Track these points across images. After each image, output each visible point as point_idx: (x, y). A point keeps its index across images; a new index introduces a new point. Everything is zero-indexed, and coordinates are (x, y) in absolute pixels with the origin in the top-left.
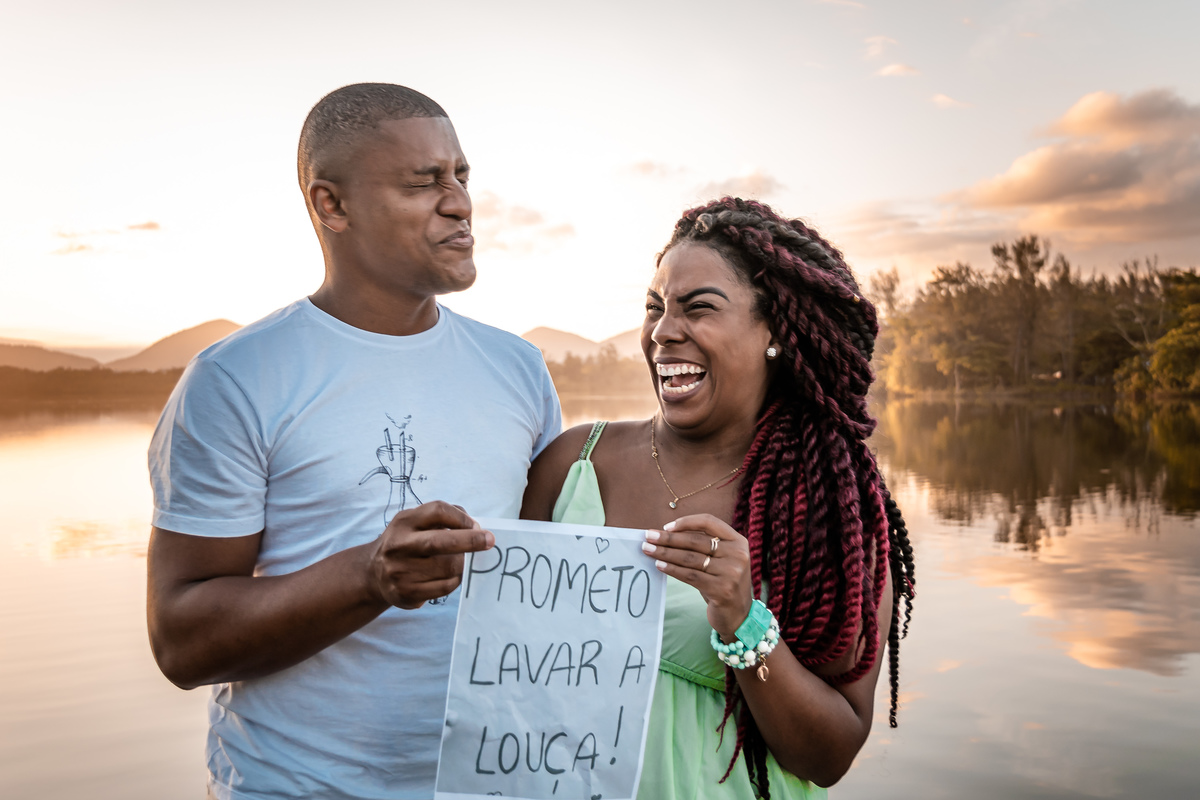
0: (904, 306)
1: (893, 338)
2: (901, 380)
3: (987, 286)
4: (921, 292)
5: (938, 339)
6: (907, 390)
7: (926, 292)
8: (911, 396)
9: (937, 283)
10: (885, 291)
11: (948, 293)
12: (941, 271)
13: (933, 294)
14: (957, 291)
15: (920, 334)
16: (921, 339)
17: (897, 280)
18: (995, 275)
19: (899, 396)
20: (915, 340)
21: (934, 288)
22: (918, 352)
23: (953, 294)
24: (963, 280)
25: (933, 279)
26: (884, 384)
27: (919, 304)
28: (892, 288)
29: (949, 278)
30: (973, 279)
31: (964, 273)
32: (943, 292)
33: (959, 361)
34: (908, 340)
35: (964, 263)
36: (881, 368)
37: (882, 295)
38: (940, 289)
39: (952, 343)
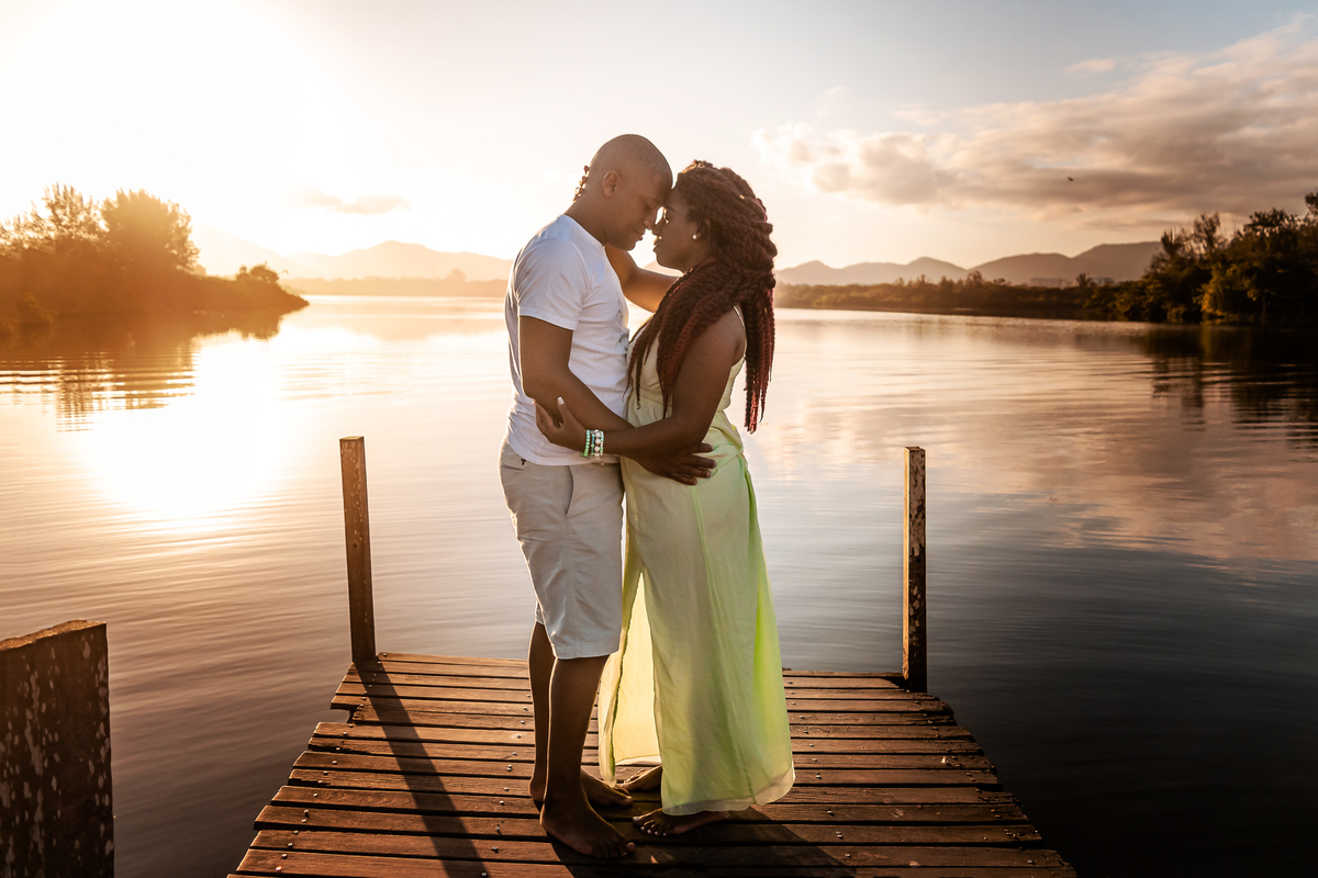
0: (1222, 243)
1: (1211, 270)
2: (1214, 304)
3: (1297, 228)
4: (1239, 233)
5: (1249, 273)
6: (1219, 313)
7: (1243, 233)
8: (1221, 317)
9: (1253, 226)
10: (1207, 232)
11: (1263, 234)
12: (1257, 215)
13: (1248, 235)
14: (1271, 233)
15: (1234, 267)
16: (1234, 271)
17: (1218, 223)
18: (1306, 220)
19: (1212, 317)
20: (1229, 272)
21: (1250, 230)
22: (1230, 283)
23: (1267, 235)
24: (1278, 224)
25: (1249, 222)
26: (1200, 306)
27: (1235, 242)
28: (1214, 230)
29: (1262, 220)
30: (1286, 221)
31: (1278, 217)
32: (1258, 233)
33: (1266, 291)
34: (1223, 272)
35: (1279, 209)
36: (1199, 294)
37: (1205, 235)
38: (1257, 230)
39: (1261, 276)
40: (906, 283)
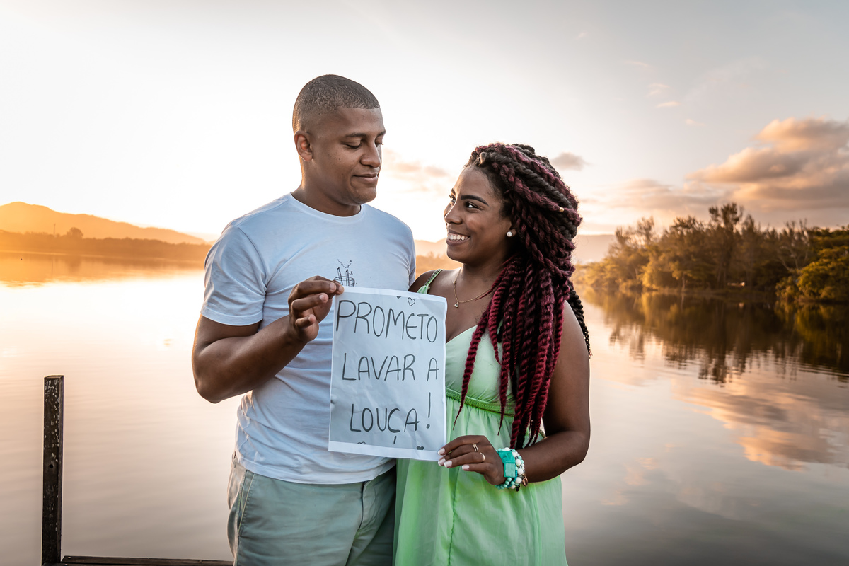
0: (656, 239)
1: (648, 256)
2: (651, 281)
3: (704, 231)
4: (666, 231)
5: (674, 259)
6: (654, 287)
7: (669, 231)
8: (656, 290)
9: (676, 227)
10: (645, 229)
11: (682, 233)
12: (679, 220)
13: (673, 233)
14: (687, 233)
15: (664, 255)
16: (664, 258)
17: (653, 224)
18: (710, 225)
19: (650, 290)
20: (661, 259)
21: (674, 230)
22: (662, 266)
23: (685, 233)
24: (691, 226)
25: (674, 224)
26: (641, 282)
27: (664, 238)
28: (650, 228)
29: (683, 224)
30: (697, 225)
31: (692, 222)
32: (679, 232)
33: (685, 273)
34: (657, 259)
35: (692, 216)
36: (640, 273)
37: (644, 231)
38: (678, 230)
39: (682, 261)
40: (435, 256)
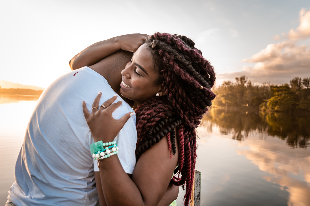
0: (216, 89)
2: (214, 104)
3: (234, 86)
4: (220, 86)
5: (223, 96)
6: (216, 106)
9: (223, 85)
11: (226, 87)
14: (228, 86)
16: (219, 96)
18: (236, 84)
19: (214, 107)
21: (223, 86)
22: (219, 98)
24: (229, 84)
25: (223, 83)
27: (219, 89)
29: (226, 83)
30: (231, 84)
33: (227, 101)
35: (229, 81)
39: (226, 97)
